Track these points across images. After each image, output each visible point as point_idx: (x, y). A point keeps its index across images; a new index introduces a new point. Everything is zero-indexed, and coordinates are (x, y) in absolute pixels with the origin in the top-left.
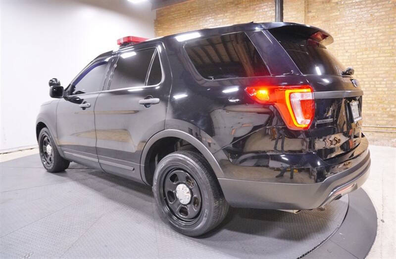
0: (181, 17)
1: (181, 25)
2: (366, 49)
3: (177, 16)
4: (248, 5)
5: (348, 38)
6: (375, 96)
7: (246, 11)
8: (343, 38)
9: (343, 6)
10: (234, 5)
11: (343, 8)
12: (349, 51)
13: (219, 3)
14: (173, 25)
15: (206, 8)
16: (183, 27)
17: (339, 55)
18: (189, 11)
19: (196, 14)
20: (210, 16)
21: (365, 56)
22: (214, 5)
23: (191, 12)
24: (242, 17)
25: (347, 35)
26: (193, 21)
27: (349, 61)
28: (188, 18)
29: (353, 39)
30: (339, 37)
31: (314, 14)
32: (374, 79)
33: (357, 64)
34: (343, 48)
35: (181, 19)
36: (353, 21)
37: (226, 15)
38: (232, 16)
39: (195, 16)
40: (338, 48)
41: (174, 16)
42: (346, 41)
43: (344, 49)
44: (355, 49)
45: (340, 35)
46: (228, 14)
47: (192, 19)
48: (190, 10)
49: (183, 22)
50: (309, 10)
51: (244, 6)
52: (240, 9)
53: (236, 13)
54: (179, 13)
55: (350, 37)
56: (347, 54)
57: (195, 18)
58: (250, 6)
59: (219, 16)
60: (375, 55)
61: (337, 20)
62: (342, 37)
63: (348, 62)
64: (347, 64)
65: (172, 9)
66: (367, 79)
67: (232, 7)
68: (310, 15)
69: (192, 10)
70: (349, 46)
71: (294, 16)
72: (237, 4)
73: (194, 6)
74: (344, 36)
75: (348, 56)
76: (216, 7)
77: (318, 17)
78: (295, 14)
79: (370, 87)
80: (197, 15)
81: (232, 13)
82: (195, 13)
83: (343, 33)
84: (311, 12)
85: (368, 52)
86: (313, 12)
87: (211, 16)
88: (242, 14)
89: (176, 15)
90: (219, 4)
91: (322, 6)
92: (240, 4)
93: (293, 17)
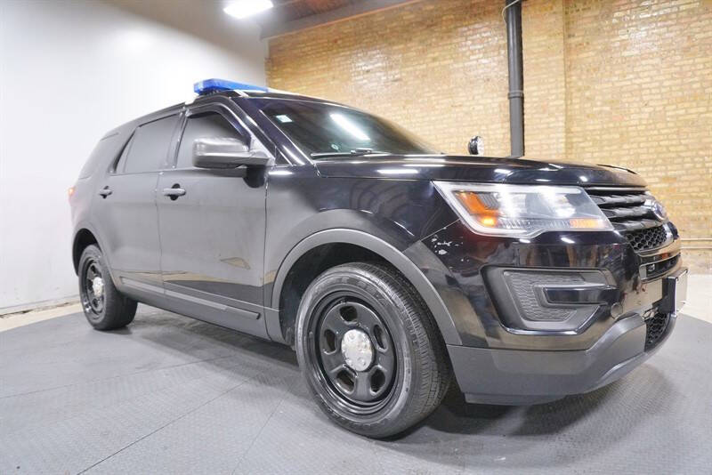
0: (318, 53)
1: (320, 67)
2: (683, 100)
3: (312, 50)
4: (452, 26)
5: (648, 80)
6: (704, 184)
7: (449, 37)
8: (638, 81)
9: (634, 23)
10: (424, 27)
11: (636, 26)
12: (651, 104)
13: (395, 24)
14: (303, 66)
15: (370, 34)
16: (324, 69)
17: (632, 111)
18: (336, 41)
19: (349, 46)
20: (376, 49)
21: (682, 112)
22: (386, 29)
23: (339, 42)
24: (440, 48)
25: (646, 74)
26: (343, 58)
27: (651, 121)
28: (334, 54)
29: (656, 81)
30: (630, 80)
31: (580, 39)
32: (701, 153)
33: (667, 128)
34: (638, 99)
35: (318, 55)
36: (655, 49)
37: (409, 45)
38: (420, 47)
39: (346, 49)
40: (630, 100)
41: (304, 50)
42: (644, 86)
43: (641, 100)
44: (662, 99)
45: (631, 76)
46: (413, 44)
47: (342, 54)
48: (337, 37)
49: (323, 60)
50: (572, 32)
51: (444, 28)
52: (437, 34)
53: (429, 42)
54: (314, 45)
55: (651, 77)
56: (647, 110)
57: (348, 53)
58: (456, 28)
59: (395, 48)
60: (701, 110)
61: (625, 49)
62: (635, 78)
63: (650, 124)
64: (649, 127)
65: (301, 38)
66: (689, 154)
67: (421, 31)
68: (572, 40)
69: (340, 39)
70: (651, 94)
71: (544, 43)
72: (431, 26)
73: (345, 31)
74: (640, 78)
75: (650, 113)
76: (388, 31)
77: (588, 43)
78: (545, 41)
79: (694, 167)
80: (352, 48)
81: (421, 42)
82: (348, 44)
83: (637, 73)
84: (573, 36)
85: (686, 105)
86: (579, 36)
87: (380, 49)
88: (440, 44)
89: (309, 48)
90: (396, 27)
91: (595, 25)
92: (436, 25)
93: (542, 46)
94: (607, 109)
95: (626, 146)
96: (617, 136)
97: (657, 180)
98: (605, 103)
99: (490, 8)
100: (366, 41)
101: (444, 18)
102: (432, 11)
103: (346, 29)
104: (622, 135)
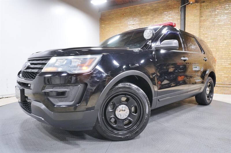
0: (117, 17)
1: (118, 22)
4: (163, 12)
5: (226, 32)
7: (161, 15)
8: (223, 32)
9: (223, 14)
10: (153, 11)
11: (224, 15)
12: (227, 40)
13: (143, 10)
14: (112, 22)
15: (135, 13)
16: (119, 23)
17: (221, 42)
18: (123, 14)
19: (128, 16)
20: (137, 17)
22: (140, 11)
23: (125, 14)
24: (158, 18)
25: (226, 30)
26: (126, 20)
27: (226, 45)
28: (122, 18)
29: (229, 33)
30: (221, 32)
31: (205, 18)
34: (223, 38)
35: (117, 18)
36: (229, 23)
37: (148, 17)
38: (151, 18)
39: (127, 17)
40: (220, 38)
41: (112, 16)
42: (225, 34)
43: (224, 39)
45: (221, 31)
46: (149, 16)
47: (125, 18)
48: (124, 13)
49: (119, 20)
50: (202, 16)
51: (160, 12)
52: (157, 14)
53: (154, 16)
54: (116, 15)
55: (228, 31)
56: (225, 42)
57: (127, 18)
58: (164, 12)
59: (143, 17)
61: (219, 22)
62: (222, 31)
63: (226, 46)
64: (226, 47)
65: (112, 13)
67: (153, 12)
68: (202, 18)
69: (125, 13)
70: (227, 37)
71: (193, 19)
72: (156, 11)
73: (127, 11)
74: (224, 31)
75: (226, 43)
76: (141, 12)
77: (207, 19)
78: (193, 18)
80: (129, 16)
81: (152, 16)
82: (127, 15)
83: (223, 30)
84: (202, 17)
86: (204, 17)
87: (138, 17)
88: (158, 17)
89: (114, 16)
90: (144, 11)
91: (210, 14)
92: (157, 11)
93: (192, 20)
94: (212, 41)
95: (218, 53)
96: (215, 50)
97: (228, 64)
98: (211, 39)
99: (175, 6)
100: (133, 14)
101: (160, 9)
102: (156, 6)
103: (127, 10)
104: (217, 49)
